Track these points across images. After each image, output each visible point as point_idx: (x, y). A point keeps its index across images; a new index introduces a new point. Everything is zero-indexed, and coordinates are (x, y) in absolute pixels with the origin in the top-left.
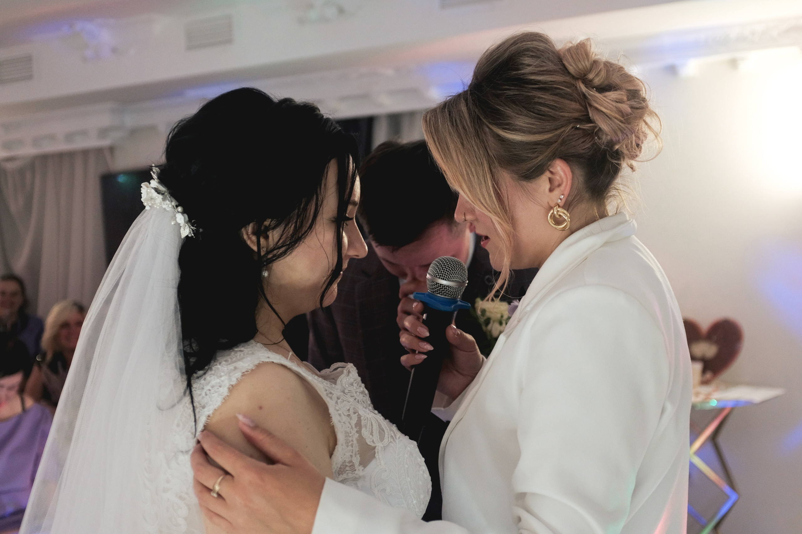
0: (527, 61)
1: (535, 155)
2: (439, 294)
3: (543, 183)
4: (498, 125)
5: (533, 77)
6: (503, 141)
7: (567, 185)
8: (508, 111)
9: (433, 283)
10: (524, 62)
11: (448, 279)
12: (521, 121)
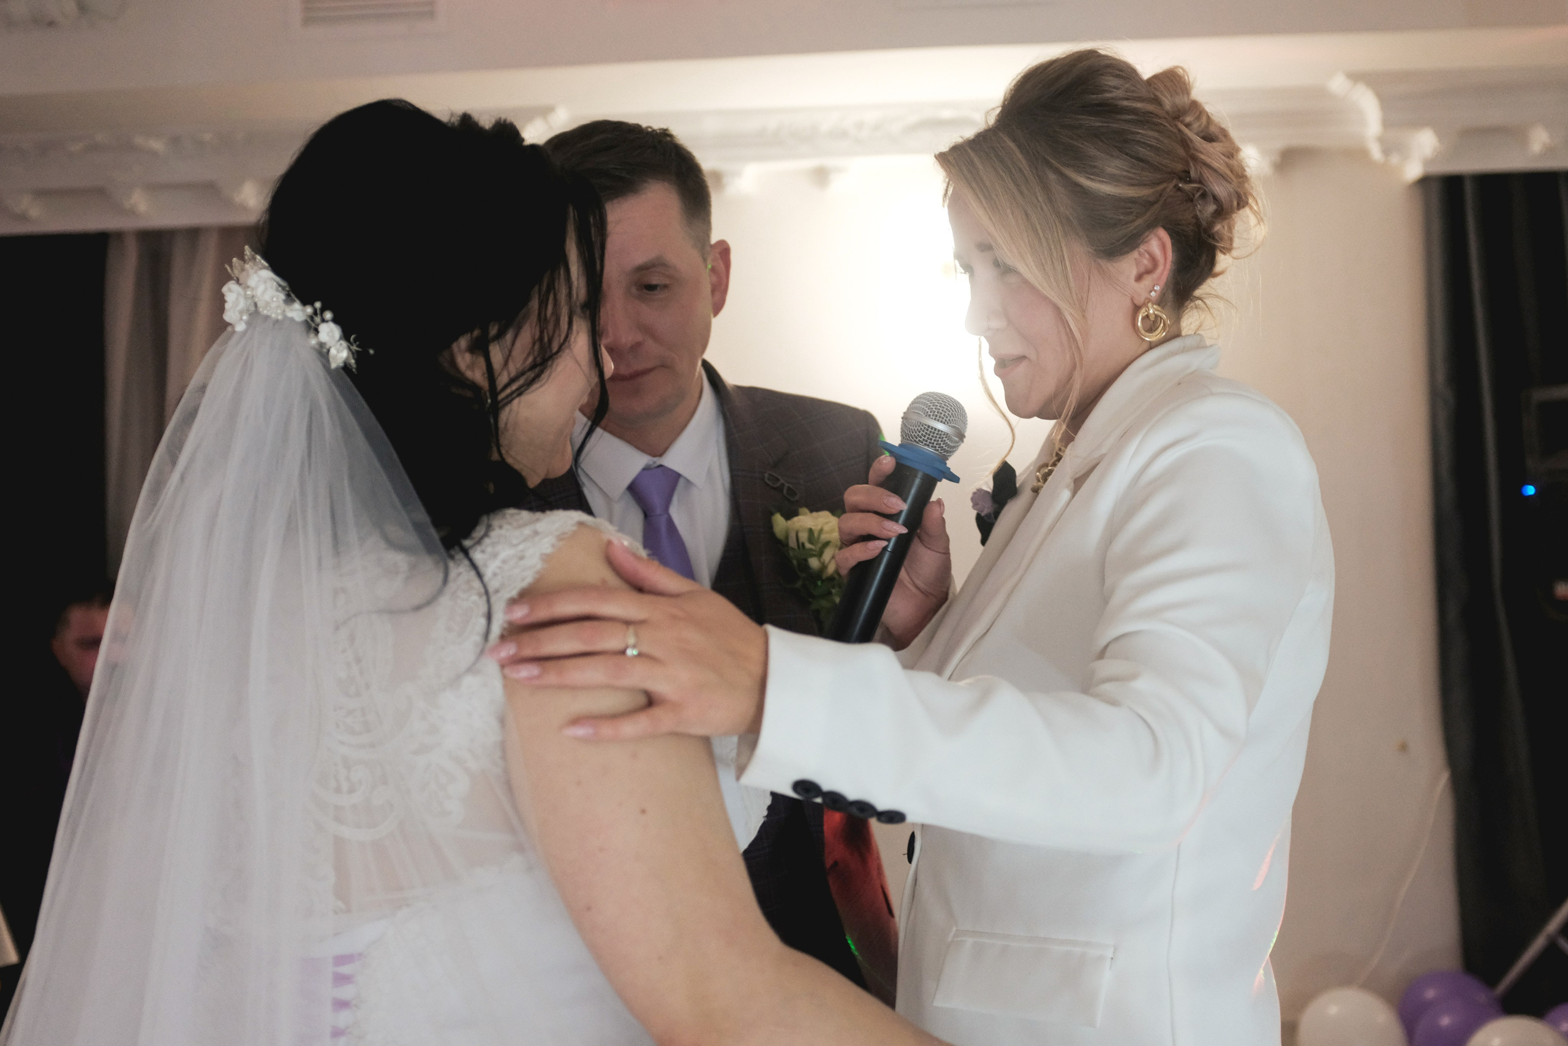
0: (1112, 81)
1: (1131, 217)
2: (928, 446)
3: (1128, 266)
4: (1079, 170)
5: (1125, 103)
6: (1086, 193)
7: (1164, 270)
8: (1092, 151)
9: (922, 426)
10: (1106, 83)
11: (948, 423)
12: (1115, 165)
